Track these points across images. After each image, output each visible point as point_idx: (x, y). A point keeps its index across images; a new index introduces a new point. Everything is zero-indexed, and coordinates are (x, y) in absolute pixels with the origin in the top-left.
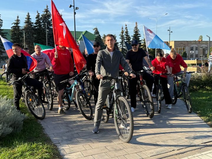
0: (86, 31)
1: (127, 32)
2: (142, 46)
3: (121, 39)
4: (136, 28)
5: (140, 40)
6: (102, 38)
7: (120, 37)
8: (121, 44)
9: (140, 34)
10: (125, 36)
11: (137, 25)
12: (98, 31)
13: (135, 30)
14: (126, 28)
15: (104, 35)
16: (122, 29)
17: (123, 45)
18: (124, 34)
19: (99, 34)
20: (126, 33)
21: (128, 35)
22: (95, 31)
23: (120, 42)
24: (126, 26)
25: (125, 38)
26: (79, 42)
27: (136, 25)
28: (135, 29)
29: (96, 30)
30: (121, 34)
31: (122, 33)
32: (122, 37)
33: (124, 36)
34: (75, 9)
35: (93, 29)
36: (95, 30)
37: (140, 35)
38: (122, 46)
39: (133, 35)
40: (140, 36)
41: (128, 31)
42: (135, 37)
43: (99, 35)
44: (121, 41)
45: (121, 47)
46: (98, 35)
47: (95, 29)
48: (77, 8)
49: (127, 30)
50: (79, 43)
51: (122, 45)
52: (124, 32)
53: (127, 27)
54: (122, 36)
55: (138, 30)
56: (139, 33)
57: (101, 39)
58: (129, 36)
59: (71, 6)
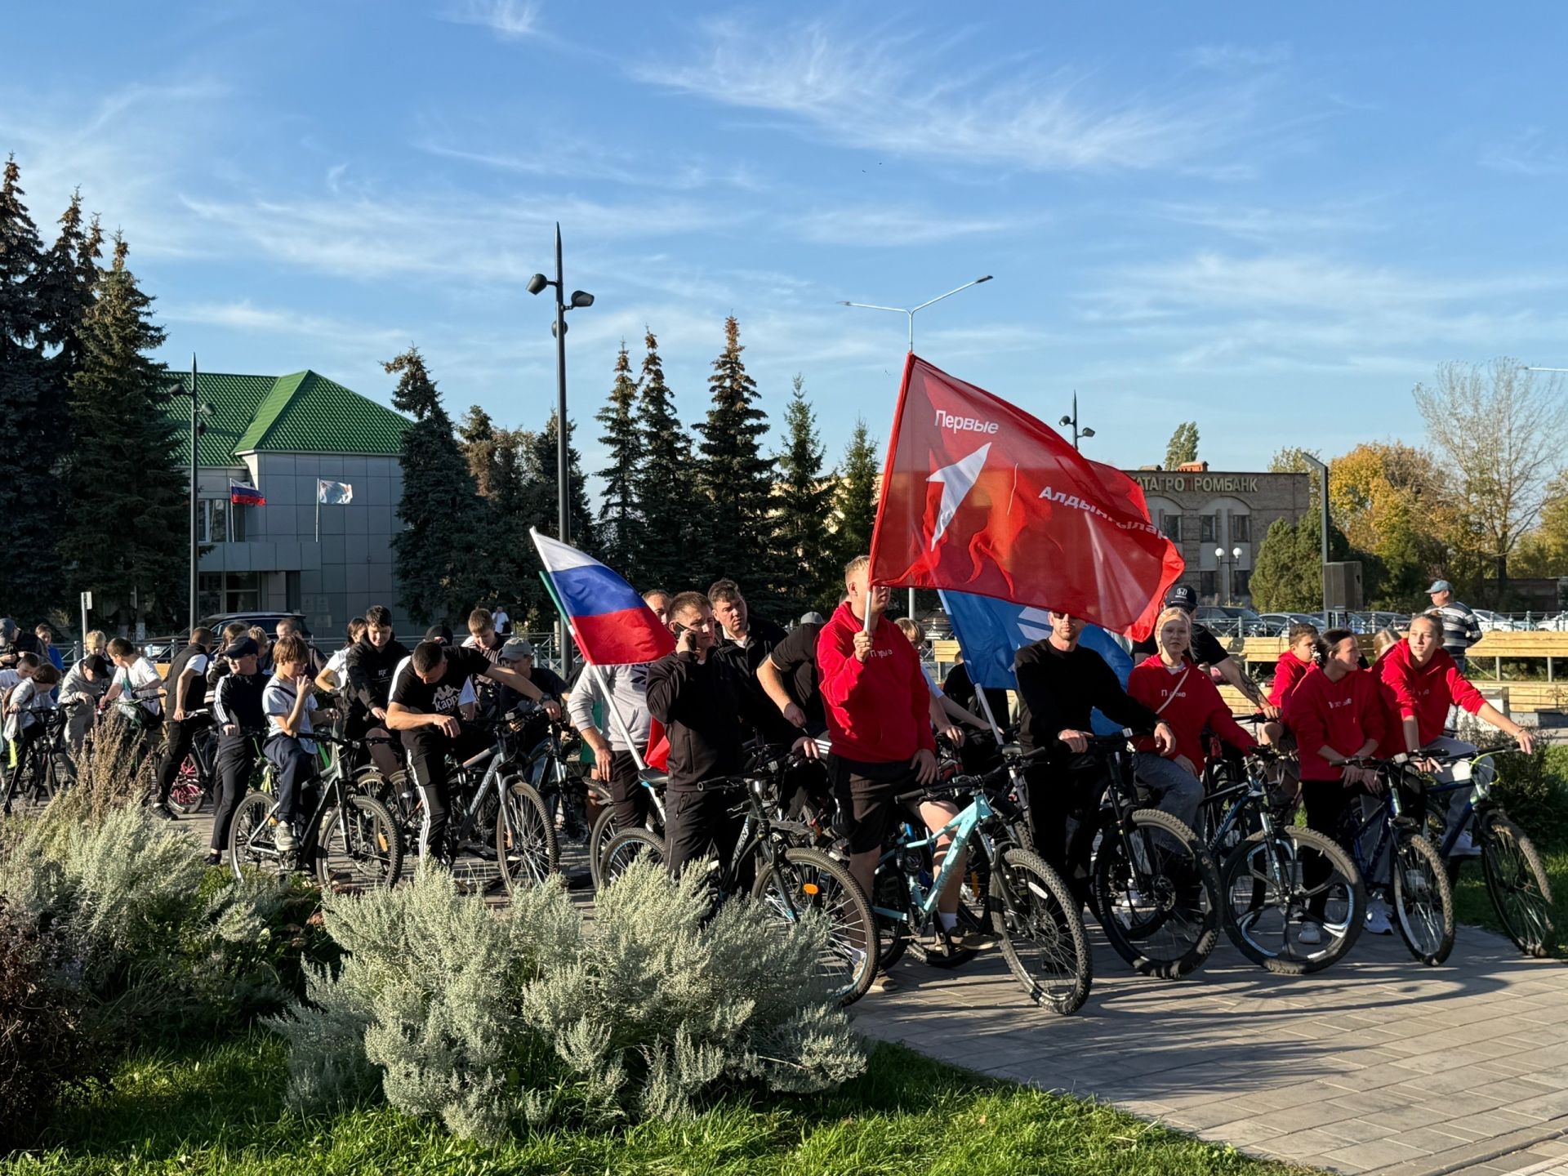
0: (311, 379)
1: (657, 396)
2: (776, 503)
3: (612, 449)
4: (730, 361)
5: (762, 455)
6: (457, 436)
7: (608, 433)
8: (610, 491)
9: (758, 414)
10: (643, 426)
11: (740, 341)
12: (424, 380)
13: (720, 378)
14: (653, 360)
15: (476, 410)
16: (624, 365)
17: (625, 493)
18: (633, 413)
19: (435, 405)
20: (653, 401)
21: (667, 419)
22: (405, 383)
23: (606, 473)
24: (652, 343)
25: (644, 441)
26: (252, 463)
27: (726, 343)
28: (720, 372)
29: (413, 376)
30: (616, 405)
31: (624, 396)
32: (621, 434)
33: (634, 421)
34: (567, 302)
35: (389, 368)
36: (398, 376)
37: (763, 421)
38: (624, 504)
39: (706, 420)
40: (763, 429)
41: (666, 383)
42: (724, 430)
43: (440, 416)
44: (613, 463)
45: (614, 513)
46: (427, 414)
47: (399, 364)
48: (580, 298)
49: (659, 376)
50: (247, 471)
51: (617, 499)
52: (639, 393)
53: (658, 352)
54: (622, 425)
55: (748, 379)
56: (750, 406)
57: (452, 446)
58: (676, 422)
59: (540, 284)
